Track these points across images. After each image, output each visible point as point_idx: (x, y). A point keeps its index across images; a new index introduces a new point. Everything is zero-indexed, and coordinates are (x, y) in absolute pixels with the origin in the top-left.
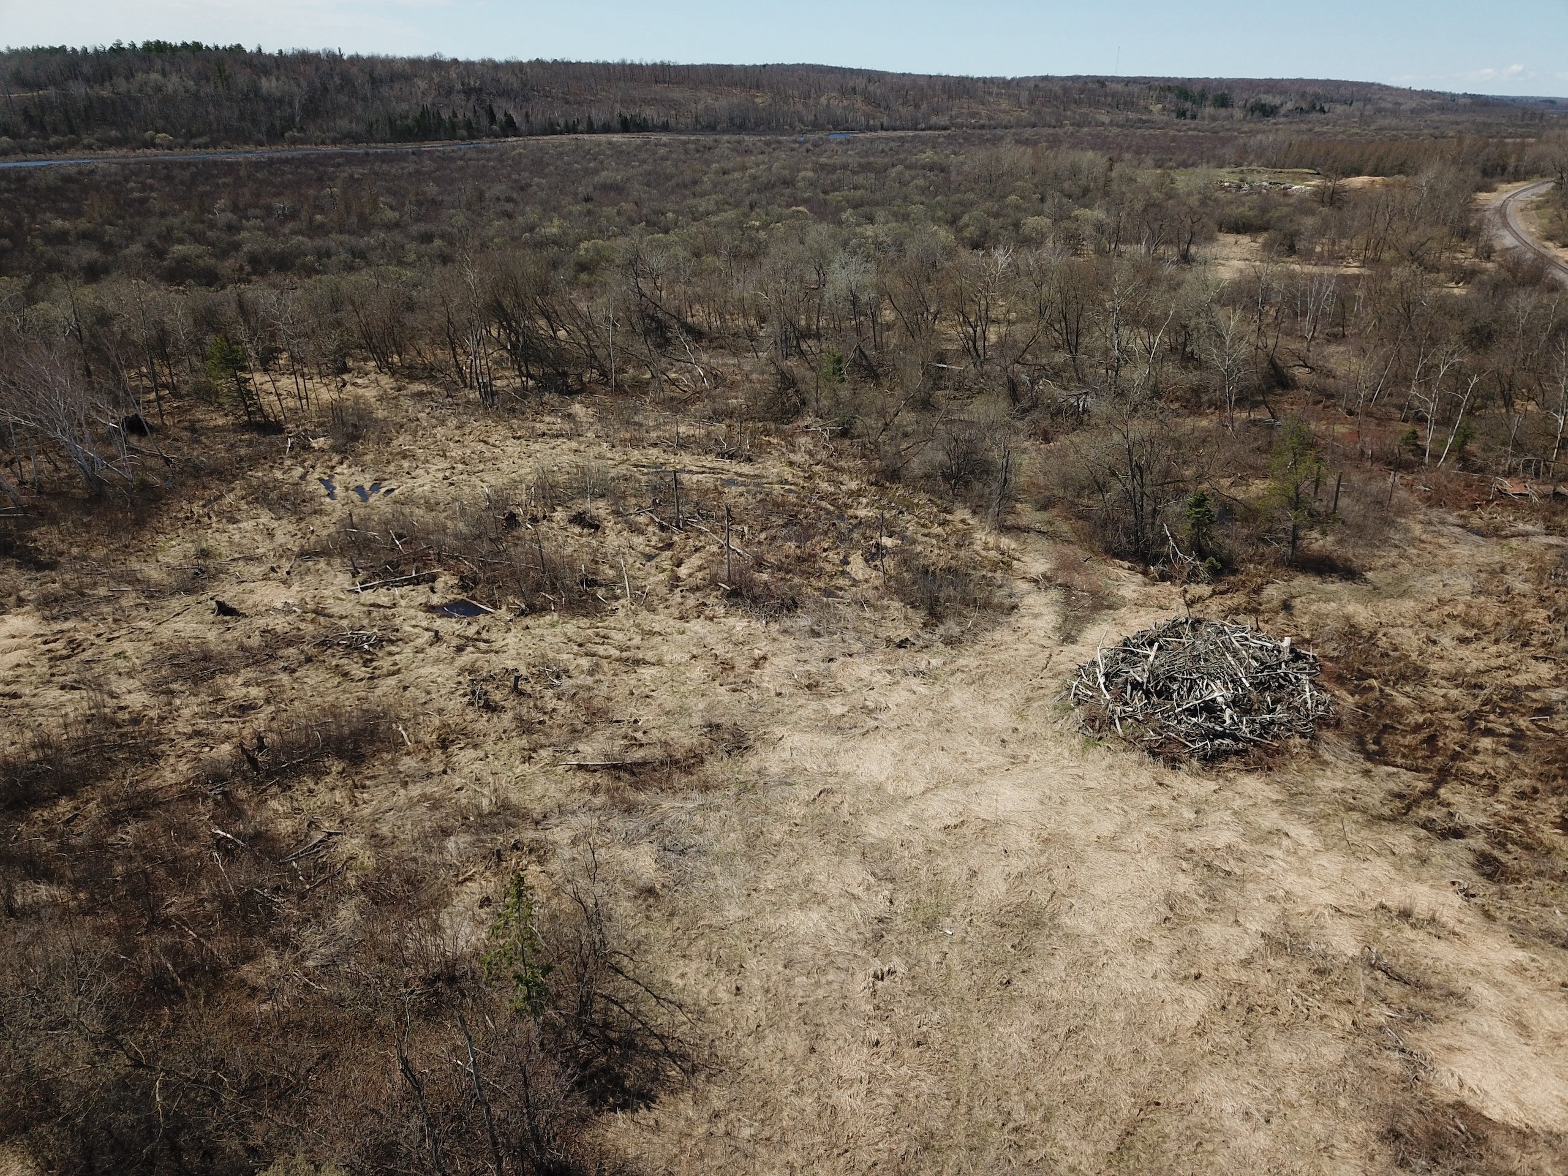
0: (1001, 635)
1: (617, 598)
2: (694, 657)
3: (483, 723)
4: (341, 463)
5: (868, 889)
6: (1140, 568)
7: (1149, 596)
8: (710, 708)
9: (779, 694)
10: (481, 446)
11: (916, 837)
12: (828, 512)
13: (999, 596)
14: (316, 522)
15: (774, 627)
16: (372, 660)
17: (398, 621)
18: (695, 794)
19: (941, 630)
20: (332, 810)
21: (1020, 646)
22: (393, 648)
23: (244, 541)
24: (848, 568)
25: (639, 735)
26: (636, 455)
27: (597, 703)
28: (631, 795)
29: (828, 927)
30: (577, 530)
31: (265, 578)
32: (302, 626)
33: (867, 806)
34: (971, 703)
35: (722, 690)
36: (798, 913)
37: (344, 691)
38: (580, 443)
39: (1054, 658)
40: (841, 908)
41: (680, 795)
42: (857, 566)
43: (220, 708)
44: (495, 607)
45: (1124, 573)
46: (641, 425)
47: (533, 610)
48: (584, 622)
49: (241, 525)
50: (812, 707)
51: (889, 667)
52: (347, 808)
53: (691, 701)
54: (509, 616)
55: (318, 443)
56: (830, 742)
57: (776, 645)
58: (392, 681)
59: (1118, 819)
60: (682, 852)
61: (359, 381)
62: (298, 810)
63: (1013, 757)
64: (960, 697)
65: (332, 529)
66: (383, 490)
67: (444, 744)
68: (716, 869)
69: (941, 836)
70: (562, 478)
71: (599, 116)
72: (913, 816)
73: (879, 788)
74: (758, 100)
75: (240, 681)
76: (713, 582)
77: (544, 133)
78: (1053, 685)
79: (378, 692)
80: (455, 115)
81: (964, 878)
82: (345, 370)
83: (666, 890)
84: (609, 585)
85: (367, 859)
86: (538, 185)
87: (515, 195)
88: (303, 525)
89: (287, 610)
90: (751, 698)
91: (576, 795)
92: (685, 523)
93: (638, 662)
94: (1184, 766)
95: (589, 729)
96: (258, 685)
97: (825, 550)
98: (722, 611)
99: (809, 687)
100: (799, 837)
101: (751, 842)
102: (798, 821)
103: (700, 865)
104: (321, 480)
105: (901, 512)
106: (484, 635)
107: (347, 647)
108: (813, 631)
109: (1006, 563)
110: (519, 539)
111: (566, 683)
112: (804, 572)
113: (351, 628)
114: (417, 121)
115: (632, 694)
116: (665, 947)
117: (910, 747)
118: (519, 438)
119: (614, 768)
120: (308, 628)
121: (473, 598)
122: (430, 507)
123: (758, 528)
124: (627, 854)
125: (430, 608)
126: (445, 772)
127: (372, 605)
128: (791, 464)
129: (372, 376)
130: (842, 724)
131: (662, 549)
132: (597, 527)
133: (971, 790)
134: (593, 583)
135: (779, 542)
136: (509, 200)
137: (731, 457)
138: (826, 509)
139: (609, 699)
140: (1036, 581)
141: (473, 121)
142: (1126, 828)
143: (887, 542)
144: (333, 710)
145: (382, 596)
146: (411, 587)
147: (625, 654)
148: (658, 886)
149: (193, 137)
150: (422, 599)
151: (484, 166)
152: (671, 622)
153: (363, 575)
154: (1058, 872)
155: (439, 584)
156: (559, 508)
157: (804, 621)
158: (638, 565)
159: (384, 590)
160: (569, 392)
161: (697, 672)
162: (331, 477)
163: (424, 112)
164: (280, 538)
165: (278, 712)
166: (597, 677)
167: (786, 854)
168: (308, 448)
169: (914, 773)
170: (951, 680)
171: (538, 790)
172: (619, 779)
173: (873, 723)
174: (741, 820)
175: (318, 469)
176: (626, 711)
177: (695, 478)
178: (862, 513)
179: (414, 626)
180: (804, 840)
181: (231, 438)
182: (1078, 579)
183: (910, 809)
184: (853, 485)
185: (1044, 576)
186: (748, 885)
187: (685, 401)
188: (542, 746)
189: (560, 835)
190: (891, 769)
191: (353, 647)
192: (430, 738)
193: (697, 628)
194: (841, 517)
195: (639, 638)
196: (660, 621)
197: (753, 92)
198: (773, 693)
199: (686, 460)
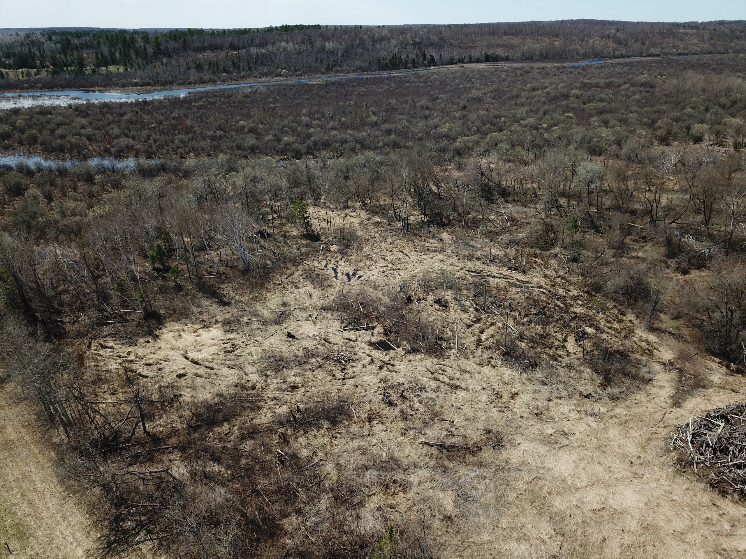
0: (641, 396)
1: (451, 348)
2: (483, 388)
3: (387, 411)
4: (341, 259)
5: (550, 538)
6: (724, 363)
7: (727, 382)
8: (487, 420)
9: (522, 417)
10: (400, 255)
11: (578, 512)
12: (561, 308)
13: (643, 372)
14: (330, 291)
15: (524, 376)
16: (344, 369)
17: (357, 349)
18: (475, 468)
19: (609, 390)
20: (323, 447)
21: (650, 405)
22: (354, 364)
23: (300, 299)
24: (566, 344)
25: (453, 429)
26: (469, 265)
27: (437, 409)
28: (446, 463)
29: (528, 555)
30: (437, 307)
31: (307, 320)
32: (319, 347)
33: (556, 490)
34: (618, 437)
35: (494, 410)
36: (515, 544)
37: (333, 385)
38: (444, 255)
39: (667, 416)
40: (536, 546)
41: (468, 468)
42: (571, 344)
43: (284, 386)
44: (398, 347)
45: (715, 366)
46: (473, 246)
47: (414, 351)
48: (435, 361)
49: (300, 290)
50: (536, 427)
51: (579, 409)
52: (328, 447)
53: (480, 414)
54: (403, 353)
55: (333, 248)
56: (543, 449)
57: (524, 387)
58: (351, 382)
59: (687, 522)
60: (466, 499)
61: (352, 214)
62: (309, 445)
63: (635, 474)
64: (613, 433)
65: (335, 296)
66: (357, 276)
67: (370, 419)
68: (480, 511)
69: (591, 514)
70: (434, 276)
71: (475, 54)
72: (579, 500)
73: (564, 480)
74: (556, 43)
75: (293, 373)
76: (497, 345)
77: (448, 64)
78: (664, 432)
79: (346, 387)
80: (408, 57)
81: (599, 542)
82: (347, 207)
83: (456, 519)
84: (449, 340)
85: (334, 475)
86: (441, 99)
87: (430, 105)
88: (324, 292)
89: (314, 338)
90: (508, 417)
91: (422, 458)
92: (488, 308)
93: (457, 387)
94: (729, 497)
95: (432, 422)
96: (300, 376)
97: (556, 332)
98: (499, 362)
99: (537, 414)
100: (521, 501)
101: (498, 499)
102: (522, 492)
103: (473, 507)
104: (333, 268)
105: (598, 312)
106: (392, 362)
107: (336, 361)
108: (543, 381)
109: (649, 352)
110: (411, 309)
111: (424, 395)
112: (543, 344)
113: (338, 351)
114: (391, 61)
115: (453, 406)
116: (452, 550)
117: (582, 459)
118: (417, 251)
119: (441, 446)
120: (321, 348)
121: (389, 340)
122: (376, 288)
123: (523, 314)
124: (441, 495)
125: (371, 344)
126: (369, 435)
127: (347, 339)
128: (545, 276)
129: (358, 211)
130: (550, 440)
131: (475, 322)
132: (446, 307)
133: (611, 489)
134: (441, 339)
135: (532, 325)
136: (428, 108)
137: (516, 269)
138: (558, 306)
139: (442, 407)
140: (664, 364)
141: (416, 59)
142: (691, 529)
143: (589, 330)
144: (326, 394)
145: (351, 335)
146: (363, 331)
147: (452, 382)
148: (453, 516)
149: (296, 71)
150: (367, 339)
151: (418, 86)
152: (475, 366)
153: (345, 322)
154: (649, 548)
155: (376, 331)
156: (430, 293)
157: (539, 375)
158: (463, 330)
159: (353, 332)
160: (442, 225)
161: (484, 397)
162: (337, 267)
163: (394, 56)
164: (315, 299)
165: (306, 391)
166: (438, 393)
167: (514, 510)
168: (328, 250)
169: (583, 475)
170: (610, 421)
171: (406, 452)
172: (442, 452)
173: (566, 442)
174: (495, 487)
175: (332, 262)
176: (448, 415)
177: (497, 280)
178: (578, 310)
179: (363, 353)
180: (523, 503)
181: (300, 242)
182: (688, 366)
183: (577, 495)
184: (575, 293)
185: (670, 362)
186: (494, 524)
187: (496, 233)
188: (410, 429)
189: (413, 479)
190: (571, 470)
191: (337, 361)
192: (364, 416)
193: (487, 371)
194: (566, 312)
195: (459, 373)
196: (470, 365)
197: (554, 39)
198: (518, 416)
199: (493, 269)
